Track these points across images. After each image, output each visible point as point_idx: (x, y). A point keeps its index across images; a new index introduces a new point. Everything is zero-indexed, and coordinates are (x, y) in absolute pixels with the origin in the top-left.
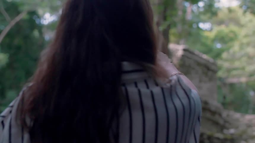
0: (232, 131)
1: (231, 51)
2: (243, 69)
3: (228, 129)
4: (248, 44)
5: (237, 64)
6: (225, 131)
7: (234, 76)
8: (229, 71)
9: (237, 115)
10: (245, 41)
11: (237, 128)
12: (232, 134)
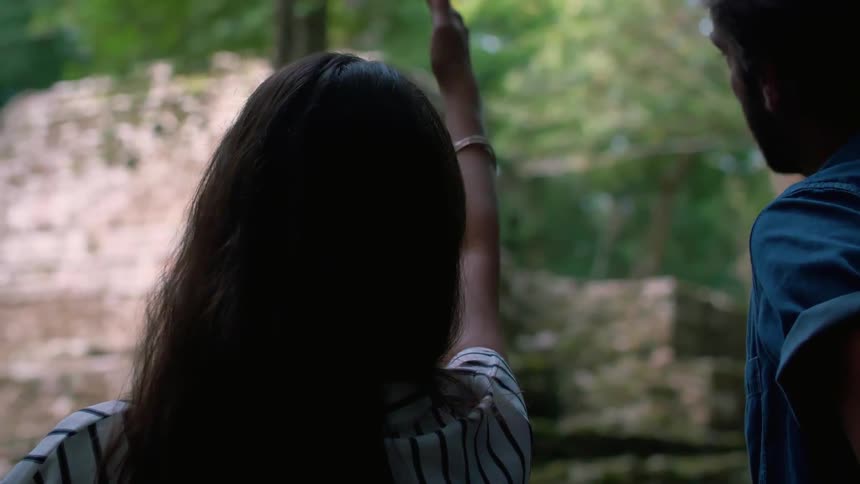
0: (545, 340)
1: (536, 66)
2: (574, 126)
3: (532, 333)
4: (590, 43)
5: (555, 111)
6: (525, 343)
7: (545, 154)
8: (528, 134)
9: (560, 287)
10: (579, 31)
11: (559, 327)
12: (546, 353)
